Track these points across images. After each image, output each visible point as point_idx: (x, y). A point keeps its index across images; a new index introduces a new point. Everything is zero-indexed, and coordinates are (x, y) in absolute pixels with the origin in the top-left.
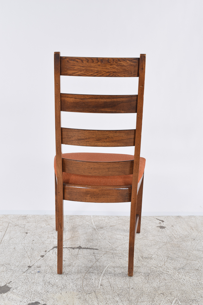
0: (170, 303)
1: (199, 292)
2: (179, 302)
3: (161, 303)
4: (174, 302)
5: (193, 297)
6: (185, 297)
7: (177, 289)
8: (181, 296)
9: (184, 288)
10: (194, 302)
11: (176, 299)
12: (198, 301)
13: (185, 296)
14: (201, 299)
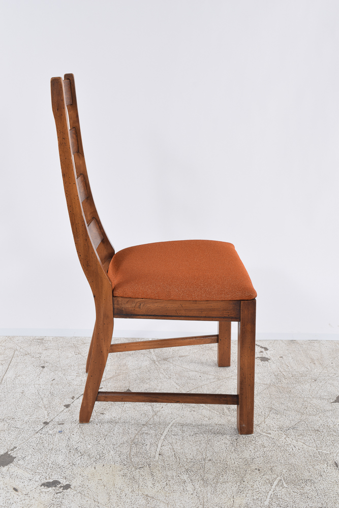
0: (269, 485)
1: (317, 467)
2: (284, 483)
3: (255, 485)
4: (276, 483)
5: (306, 475)
6: (295, 476)
7: (282, 462)
8: (287, 473)
9: (293, 461)
10: (309, 483)
11: (279, 478)
12: (314, 483)
13: (294, 474)
14: (319, 479)
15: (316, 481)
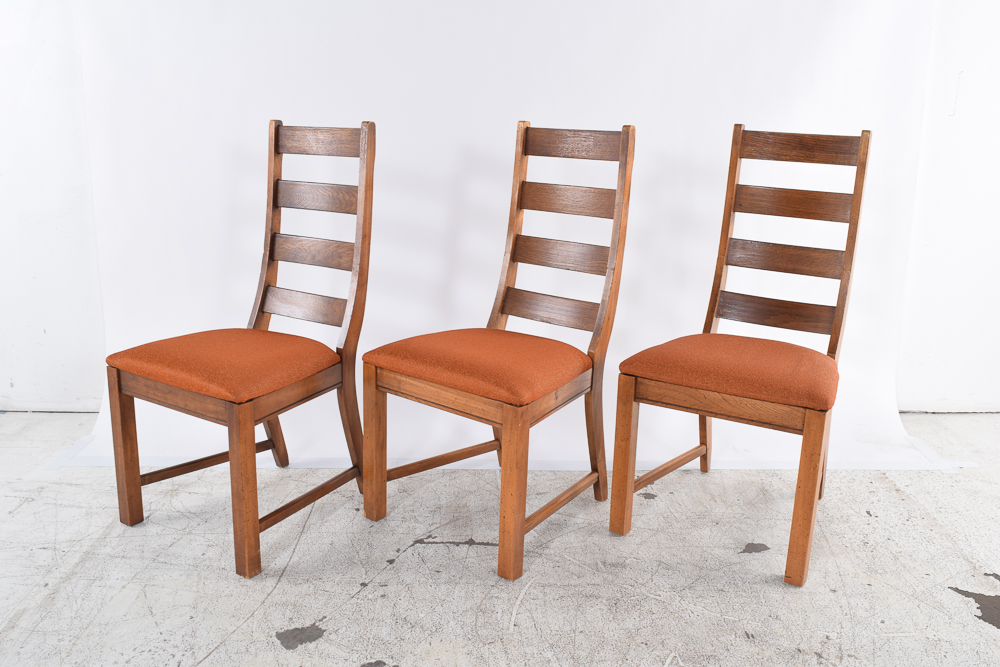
0: (661, 664)
1: (722, 639)
2: (680, 661)
3: (642, 664)
4: (669, 661)
5: (709, 650)
6: (693, 651)
7: (677, 633)
8: (683, 647)
9: (690, 631)
10: (712, 661)
11: (673, 654)
12: (719, 660)
13: (692, 648)
14: (725, 654)
15: (721, 657)
